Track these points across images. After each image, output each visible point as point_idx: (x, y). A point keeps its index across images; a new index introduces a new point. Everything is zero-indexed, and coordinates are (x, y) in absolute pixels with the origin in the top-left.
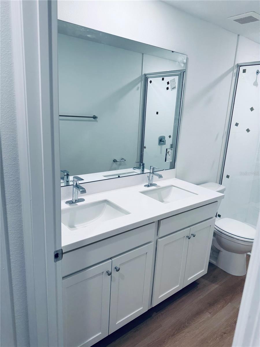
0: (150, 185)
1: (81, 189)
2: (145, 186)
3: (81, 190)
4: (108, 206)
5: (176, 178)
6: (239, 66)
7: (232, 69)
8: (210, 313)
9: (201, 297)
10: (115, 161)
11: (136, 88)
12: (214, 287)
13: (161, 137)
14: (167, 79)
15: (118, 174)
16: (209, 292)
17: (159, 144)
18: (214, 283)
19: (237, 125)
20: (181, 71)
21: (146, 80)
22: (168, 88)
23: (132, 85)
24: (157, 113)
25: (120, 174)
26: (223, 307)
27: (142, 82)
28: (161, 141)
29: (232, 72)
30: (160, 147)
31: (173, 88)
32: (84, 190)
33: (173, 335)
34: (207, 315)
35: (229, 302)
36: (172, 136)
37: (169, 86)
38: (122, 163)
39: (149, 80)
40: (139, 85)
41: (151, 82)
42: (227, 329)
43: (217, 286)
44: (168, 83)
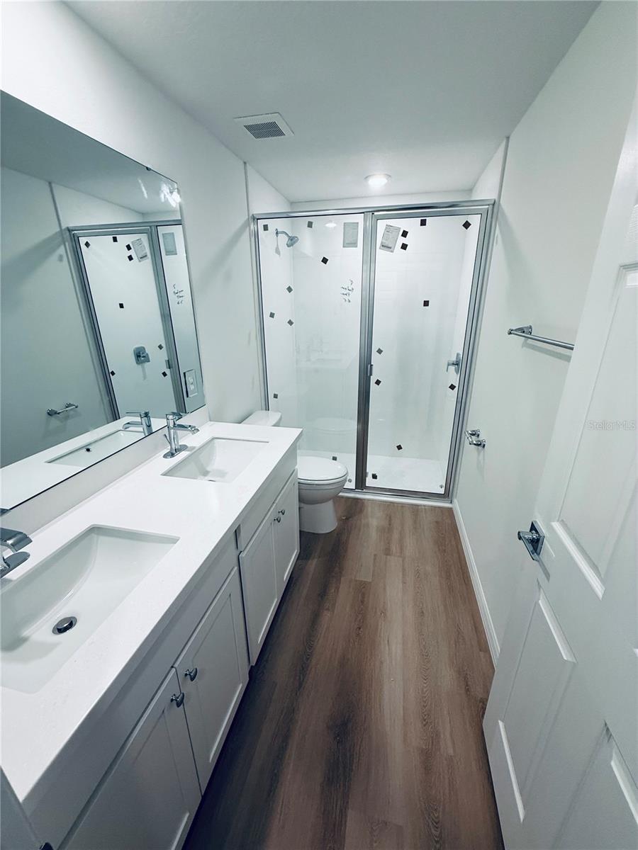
0: (174, 452)
1: (10, 539)
2: (165, 456)
3: (10, 542)
4: (103, 540)
5: (210, 421)
6: (256, 219)
7: (247, 224)
8: (328, 609)
9: (305, 592)
10: (51, 413)
11: (55, 257)
12: (313, 565)
13: (137, 349)
14: (124, 240)
15: (83, 447)
16: (310, 577)
17: (137, 363)
18: (309, 559)
19: (272, 315)
20: (151, 224)
21: (73, 239)
22: (130, 258)
23: (43, 250)
24: (121, 306)
25: (89, 445)
26: (338, 588)
27: (67, 244)
28: (140, 356)
29: (248, 229)
30: (140, 366)
31: (141, 258)
32: (19, 536)
33: (300, 685)
34: (326, 616)
35: (341, 577)
36: (164, 345)
37: (132, 252)
38: (72, 413)
39: (83, 241)
40: (61, 250)
41: (87, 244)
42: (358, 619)
43: (316, 560)
44: (129, 247)
